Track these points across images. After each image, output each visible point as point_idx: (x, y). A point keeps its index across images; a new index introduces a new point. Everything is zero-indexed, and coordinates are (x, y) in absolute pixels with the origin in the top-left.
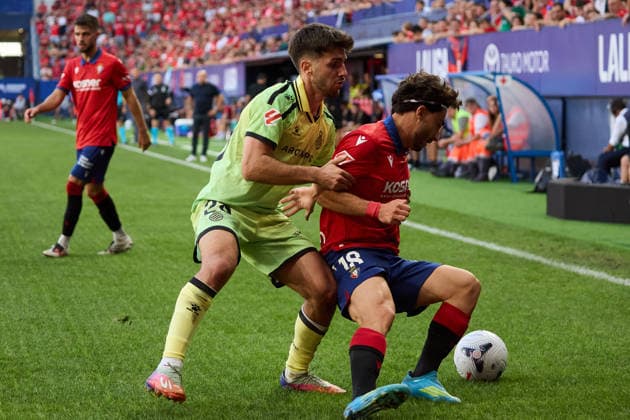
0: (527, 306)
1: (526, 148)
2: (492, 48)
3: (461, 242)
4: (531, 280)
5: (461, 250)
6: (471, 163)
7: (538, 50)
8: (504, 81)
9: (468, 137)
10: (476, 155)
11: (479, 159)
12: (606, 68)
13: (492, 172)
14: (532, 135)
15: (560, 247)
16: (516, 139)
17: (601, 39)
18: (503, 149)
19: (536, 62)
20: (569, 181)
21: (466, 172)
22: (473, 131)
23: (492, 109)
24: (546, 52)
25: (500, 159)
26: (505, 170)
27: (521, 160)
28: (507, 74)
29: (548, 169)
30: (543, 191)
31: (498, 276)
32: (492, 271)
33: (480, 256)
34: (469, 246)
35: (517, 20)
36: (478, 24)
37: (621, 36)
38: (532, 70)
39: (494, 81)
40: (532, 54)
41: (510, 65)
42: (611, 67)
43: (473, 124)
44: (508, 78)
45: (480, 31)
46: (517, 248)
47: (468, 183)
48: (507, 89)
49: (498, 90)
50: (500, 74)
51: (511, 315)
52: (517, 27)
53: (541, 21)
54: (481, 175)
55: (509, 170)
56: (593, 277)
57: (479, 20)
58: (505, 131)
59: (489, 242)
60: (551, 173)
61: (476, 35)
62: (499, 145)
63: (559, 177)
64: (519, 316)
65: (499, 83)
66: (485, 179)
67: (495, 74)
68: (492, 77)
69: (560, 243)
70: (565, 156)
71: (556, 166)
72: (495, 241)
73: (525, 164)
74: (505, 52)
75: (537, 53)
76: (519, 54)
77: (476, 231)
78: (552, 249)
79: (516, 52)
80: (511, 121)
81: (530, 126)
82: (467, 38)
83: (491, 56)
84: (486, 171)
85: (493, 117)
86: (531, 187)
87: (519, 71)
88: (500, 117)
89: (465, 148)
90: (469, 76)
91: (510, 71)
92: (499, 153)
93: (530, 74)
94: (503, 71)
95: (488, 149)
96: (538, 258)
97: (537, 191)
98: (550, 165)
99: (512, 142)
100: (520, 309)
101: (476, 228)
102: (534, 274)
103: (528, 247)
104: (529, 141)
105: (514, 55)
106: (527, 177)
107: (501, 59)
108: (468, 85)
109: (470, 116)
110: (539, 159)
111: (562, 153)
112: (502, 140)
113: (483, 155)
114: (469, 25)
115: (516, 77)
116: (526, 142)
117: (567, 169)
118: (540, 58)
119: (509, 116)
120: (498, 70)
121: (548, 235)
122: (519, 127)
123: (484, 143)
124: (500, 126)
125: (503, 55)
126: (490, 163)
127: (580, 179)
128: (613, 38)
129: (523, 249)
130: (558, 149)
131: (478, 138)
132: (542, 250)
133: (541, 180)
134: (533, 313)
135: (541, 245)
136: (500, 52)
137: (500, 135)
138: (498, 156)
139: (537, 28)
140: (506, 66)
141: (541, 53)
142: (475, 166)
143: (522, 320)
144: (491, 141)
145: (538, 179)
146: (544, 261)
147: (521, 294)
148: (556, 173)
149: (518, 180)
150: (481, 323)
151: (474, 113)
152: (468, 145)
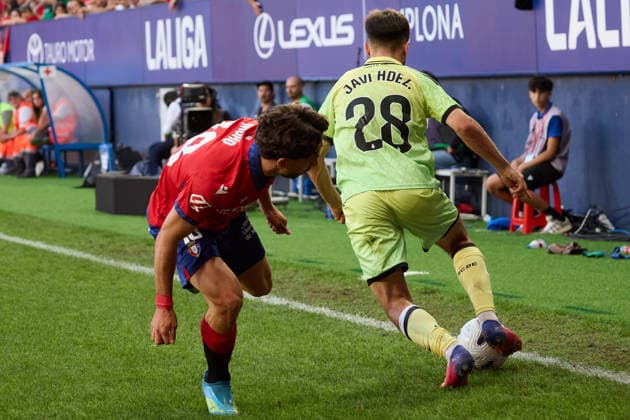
0: (75, 307)
1: (74, 141)
2: (35, 37)
3: (7, 242)
4: (78, 278)
5: (6, 250)
6: (17, 158)
7: (83, 39)
8: (48, 72)
9: (13, 132)
10: (22, 150)
11: (24, 154)
12: (154, 56)
13: (39, 167)
14: (78, 127)
15: (110, 243)
16: (63, 132)
17: (148, 25)
18: (50, 143)
19: (81, 51)
20: (119, 174)
21: (11, 169)
22: (17, 125)
23: (37, 102)
24: (91, 41)
25: (47, 153)
26: (53, 165)
27: (69, 154)
28: (51, 64)
29: (97, 162)
30: (92, 186)
31: (44, 276)
32: (39, 270)
33: (26, 256)
34: (15, 246)
35: (60, 8)
36: (20, 14)
37: (169, 22)
38: (77, 60)
39: (37, 72)
40: (76, 42)
41: (54, 56)
42: (159, 55)
43: (17, 118)
44: (52, 69)
45: (22, 20)
46: (64, 246)
47: (14, 180)
48: (51, 80)
49: (42, 81)
50: (44, 64)
51: (59, 316)
52: (60, 15)
53: (83, 8)
54: (27, 171)
55: (57, 165)
56: (144, 273)
57: (21, 9)
58: (51, 124)
59: (36, 240)
60: (100, 166)
61: (17, 24)
62: (45, 139)
63: (108, 170)
64: (67, 316)
65: (43, 75)
66: (32, 175)
67: (38, 65)
68: (35, 68)
69: (109, 239)
70: (114, 147)
71: (105, 159)
72: (42, 240)
73: (73, 158)
74: (49, 41)
75: (81, 42)
76: (63, 43)
77: (23, 230)
78: (102, 246)
79: (60, 42)
80: (57, 113)
81: (77, 117)
82: (9, 27)
83: (35, 46)
84: (33, 166)
85: (37, 111)
86: (80, 182)
87: (64, 61)
88: (45, 109)
89: (9, 143)
90: (11, 67)
91: (54, 61)
92: (45, 147)
93: (75, 63)
94: (47, 62)
95: (34, 143)
96: (86, 256)
97: (86, 185)
98: (99, 158)
99: (58, 134)
100: (68, 309)
101: (22, 226)
102: (83, 272)
103: (76, 244)
104: (76, 133)
105: (58, 44)
106: (76, 171)
107: (44, 49)
108: (11, 76)
109: (14, 110)
110: (88, 153)
111: (111, 145)
112: (48, 134)
113: (28, 149)
114: (10, 13)
115: (60, 68)
116: (73, 134)
117: (117, 162)
118: (85, 47)
119: (54, 109)
120: (42, 61)
121: (97, 231)
122: (66, 119)
123: (29, 137)
124: (45, 119)
125: (46, 45)
126: (37, 157)
127: (128, 172)
128: (160, 23)
129: (71, 246)
130: (107, 142)
131: (24, 132)
132: (92, 247)
133: (90, 174)
134: (82, 314)
135: (91, 242)
136: (44, 42)
137: (46, 128)
138: (44, 151)
139: (81, 16)
140: (50, 56)
141: (85, 41)
142: (21, 161)
143: (69, 321)
144: (37, 135)
145: (86, 174)
146: (93, 258)
147: (70, 293)
148: (105, 166)
149: (67, 175)
150: (28, 325)
151: (18, 107)
152: (13, 139)
